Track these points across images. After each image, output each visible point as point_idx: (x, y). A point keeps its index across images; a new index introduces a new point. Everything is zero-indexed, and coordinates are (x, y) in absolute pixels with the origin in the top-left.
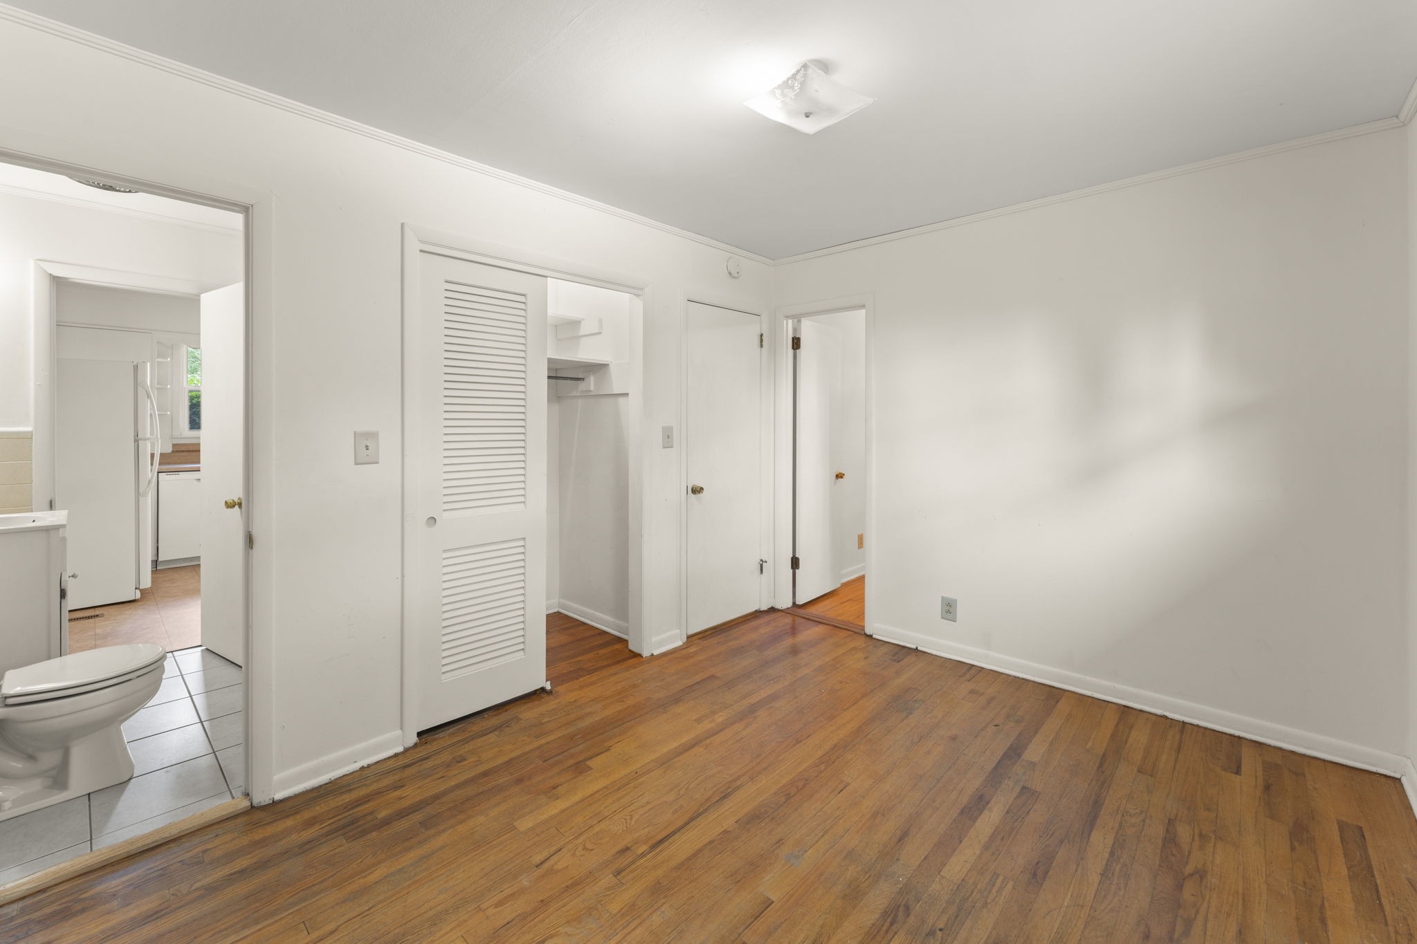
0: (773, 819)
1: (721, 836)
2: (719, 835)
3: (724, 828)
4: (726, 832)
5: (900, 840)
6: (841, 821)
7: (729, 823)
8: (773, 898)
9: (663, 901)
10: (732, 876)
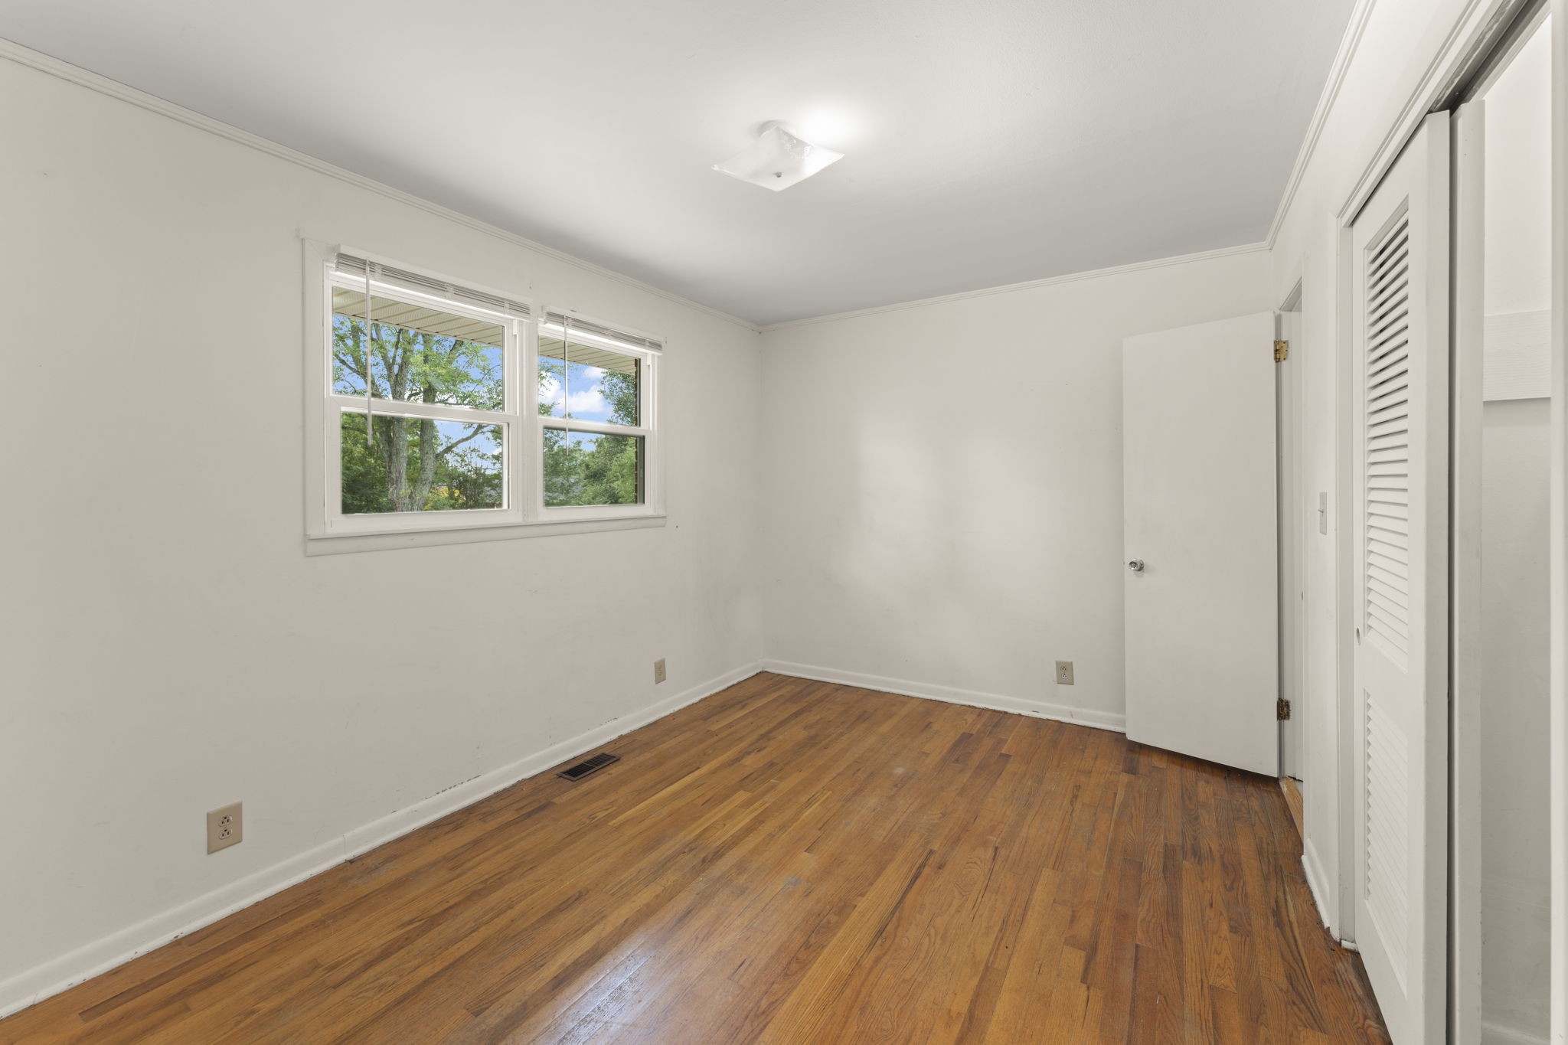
0: (819, 915)
1: (865, 890)
2: (867, 891)
3: (865, 898)
4: (862, 895)
5: (690, 912)
6: (746, 923)
7: (862, 904)
8: (806, 854)
9: (885, 841)
10: (842, 862)
